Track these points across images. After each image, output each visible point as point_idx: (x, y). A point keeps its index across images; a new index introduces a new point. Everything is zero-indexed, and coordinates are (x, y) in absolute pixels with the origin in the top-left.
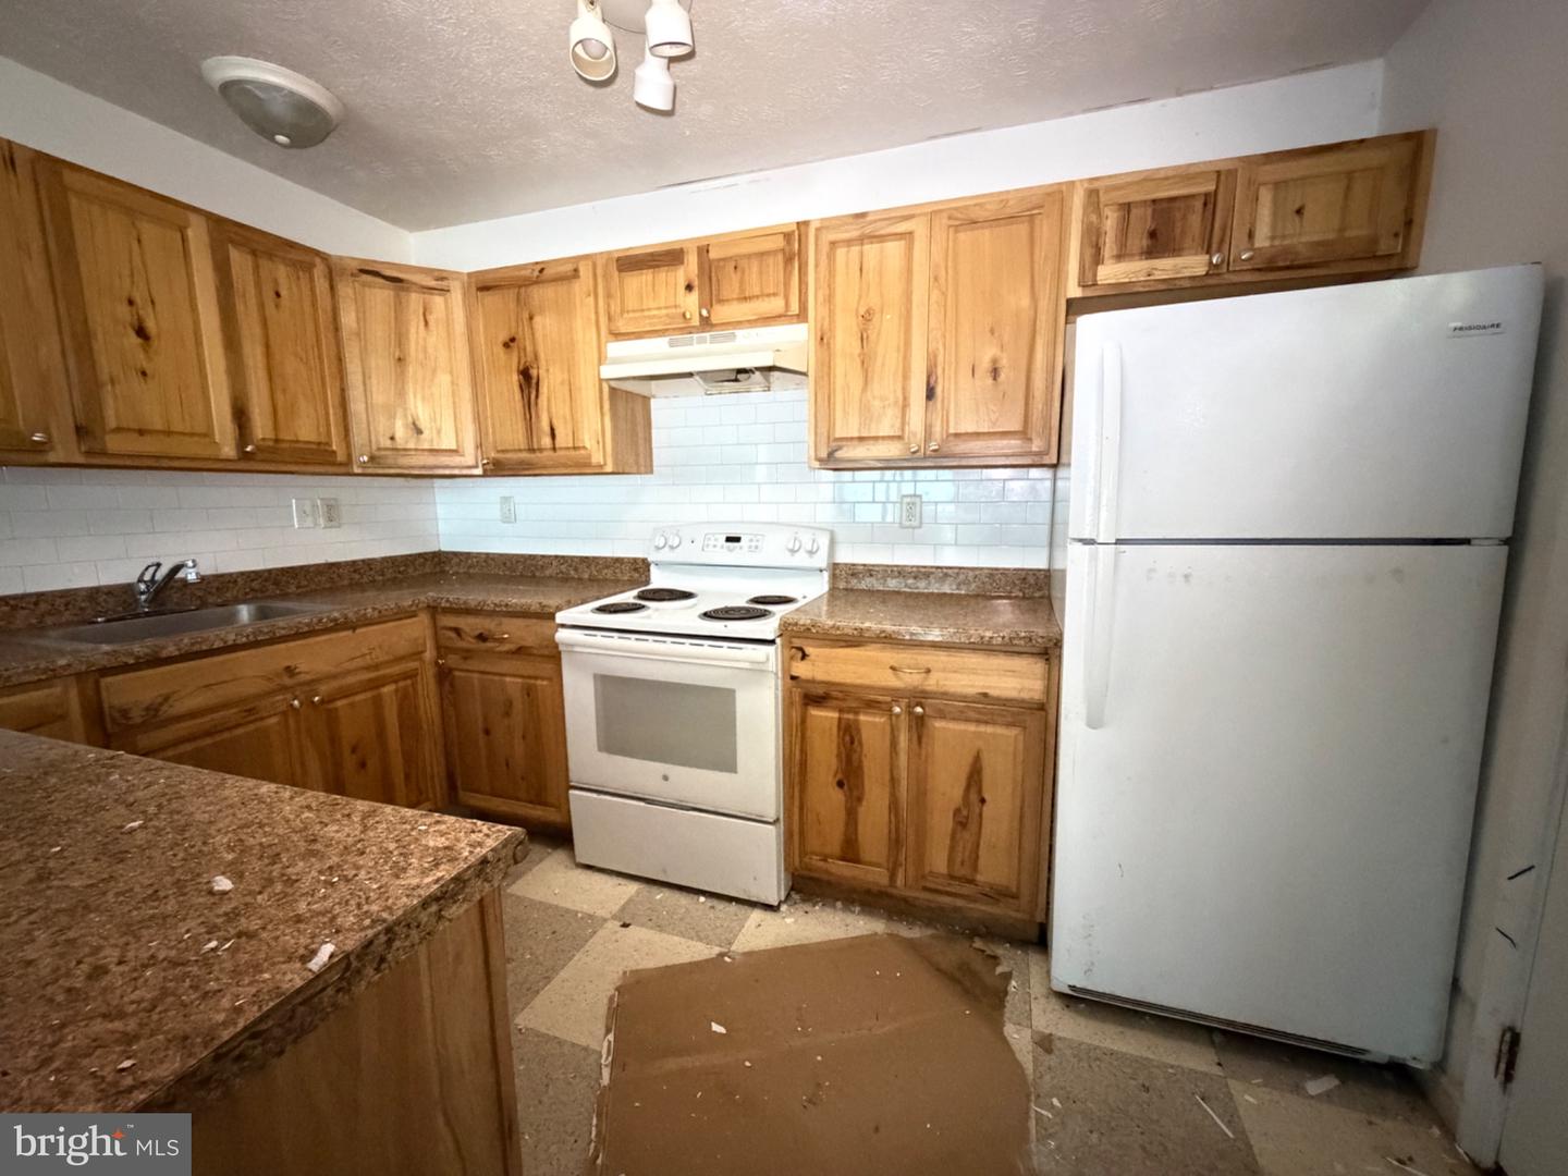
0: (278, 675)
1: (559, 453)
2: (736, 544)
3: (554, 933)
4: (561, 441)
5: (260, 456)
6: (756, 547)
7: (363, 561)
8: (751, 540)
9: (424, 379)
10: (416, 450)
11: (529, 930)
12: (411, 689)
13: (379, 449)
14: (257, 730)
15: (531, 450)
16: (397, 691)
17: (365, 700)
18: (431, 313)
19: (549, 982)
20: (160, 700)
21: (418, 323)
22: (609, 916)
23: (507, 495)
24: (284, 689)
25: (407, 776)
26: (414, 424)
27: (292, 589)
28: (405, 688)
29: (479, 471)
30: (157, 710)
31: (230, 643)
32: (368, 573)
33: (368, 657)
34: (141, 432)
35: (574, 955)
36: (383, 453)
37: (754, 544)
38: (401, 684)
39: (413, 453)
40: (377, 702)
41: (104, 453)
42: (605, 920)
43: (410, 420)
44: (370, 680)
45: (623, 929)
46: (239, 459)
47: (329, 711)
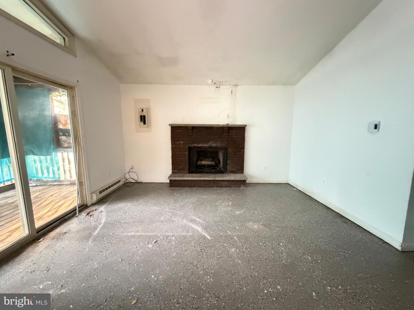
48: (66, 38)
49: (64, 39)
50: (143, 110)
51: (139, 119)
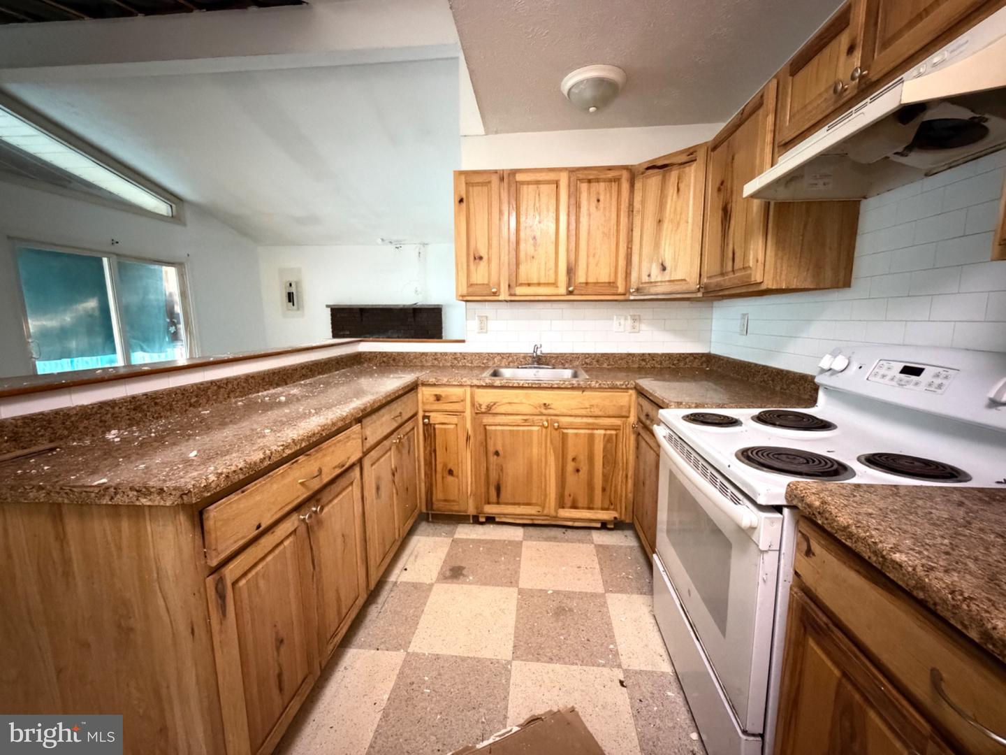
0: (540, 407)
1: (738, 274)
2: (914, 378)
3: (588, 640)
4: (738, 264)
5: (576, 292)
6: (940, 386)
7: (649, 354)
8: (937, 376)
9: (672, 230)
10: (661, 282)
11: (583, 625)
12: (614, 437)
13: (642, 283)
14: (528, 430)
15: (722, 274)
16: (605, 435)
17: (585, 434)
18: (682, 182)
19: (548, 662)
20: (492, 404)
21: (673, 193)
22: (625, 667)
23: (745, 312)
24: (542, 414)
25: (604, 490)
26: (662, 264)
27: (605, 365)
28: (611, 435)
29: (700, 295)
30: (491, 408)
31: (521, 385)
32: (651, 362)
33: (588, 410)
34: (529, 285)
35: (577, 664)
36: (644, 285)
37: (937, 381)
38: (608, 432)
39: (659, 284)
40: (591, 438)
41: (515, 295)
42: (619, 666)
43: (660, 261)
44: (589, 424)
45: (619, 684)
46: (567, 295)
47: (563, 433)
48: (173, 205)
49: (171, 206)
50: (291, 285)
51: (285, 299)
